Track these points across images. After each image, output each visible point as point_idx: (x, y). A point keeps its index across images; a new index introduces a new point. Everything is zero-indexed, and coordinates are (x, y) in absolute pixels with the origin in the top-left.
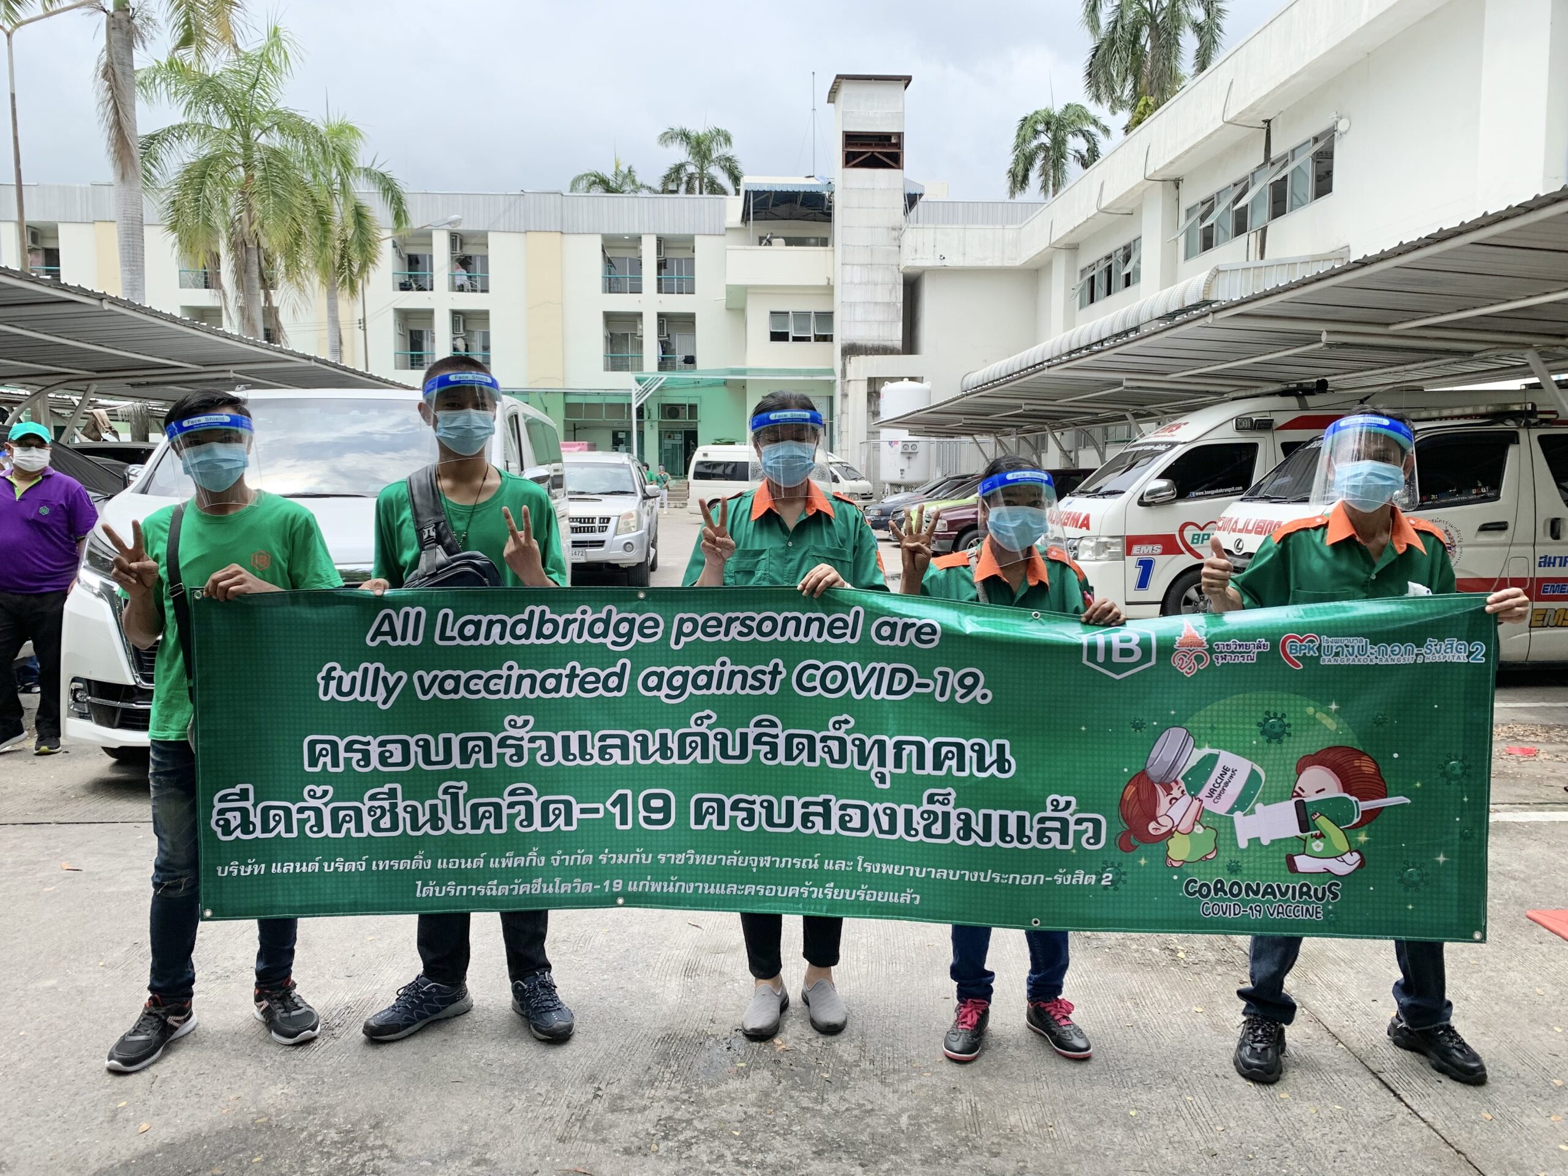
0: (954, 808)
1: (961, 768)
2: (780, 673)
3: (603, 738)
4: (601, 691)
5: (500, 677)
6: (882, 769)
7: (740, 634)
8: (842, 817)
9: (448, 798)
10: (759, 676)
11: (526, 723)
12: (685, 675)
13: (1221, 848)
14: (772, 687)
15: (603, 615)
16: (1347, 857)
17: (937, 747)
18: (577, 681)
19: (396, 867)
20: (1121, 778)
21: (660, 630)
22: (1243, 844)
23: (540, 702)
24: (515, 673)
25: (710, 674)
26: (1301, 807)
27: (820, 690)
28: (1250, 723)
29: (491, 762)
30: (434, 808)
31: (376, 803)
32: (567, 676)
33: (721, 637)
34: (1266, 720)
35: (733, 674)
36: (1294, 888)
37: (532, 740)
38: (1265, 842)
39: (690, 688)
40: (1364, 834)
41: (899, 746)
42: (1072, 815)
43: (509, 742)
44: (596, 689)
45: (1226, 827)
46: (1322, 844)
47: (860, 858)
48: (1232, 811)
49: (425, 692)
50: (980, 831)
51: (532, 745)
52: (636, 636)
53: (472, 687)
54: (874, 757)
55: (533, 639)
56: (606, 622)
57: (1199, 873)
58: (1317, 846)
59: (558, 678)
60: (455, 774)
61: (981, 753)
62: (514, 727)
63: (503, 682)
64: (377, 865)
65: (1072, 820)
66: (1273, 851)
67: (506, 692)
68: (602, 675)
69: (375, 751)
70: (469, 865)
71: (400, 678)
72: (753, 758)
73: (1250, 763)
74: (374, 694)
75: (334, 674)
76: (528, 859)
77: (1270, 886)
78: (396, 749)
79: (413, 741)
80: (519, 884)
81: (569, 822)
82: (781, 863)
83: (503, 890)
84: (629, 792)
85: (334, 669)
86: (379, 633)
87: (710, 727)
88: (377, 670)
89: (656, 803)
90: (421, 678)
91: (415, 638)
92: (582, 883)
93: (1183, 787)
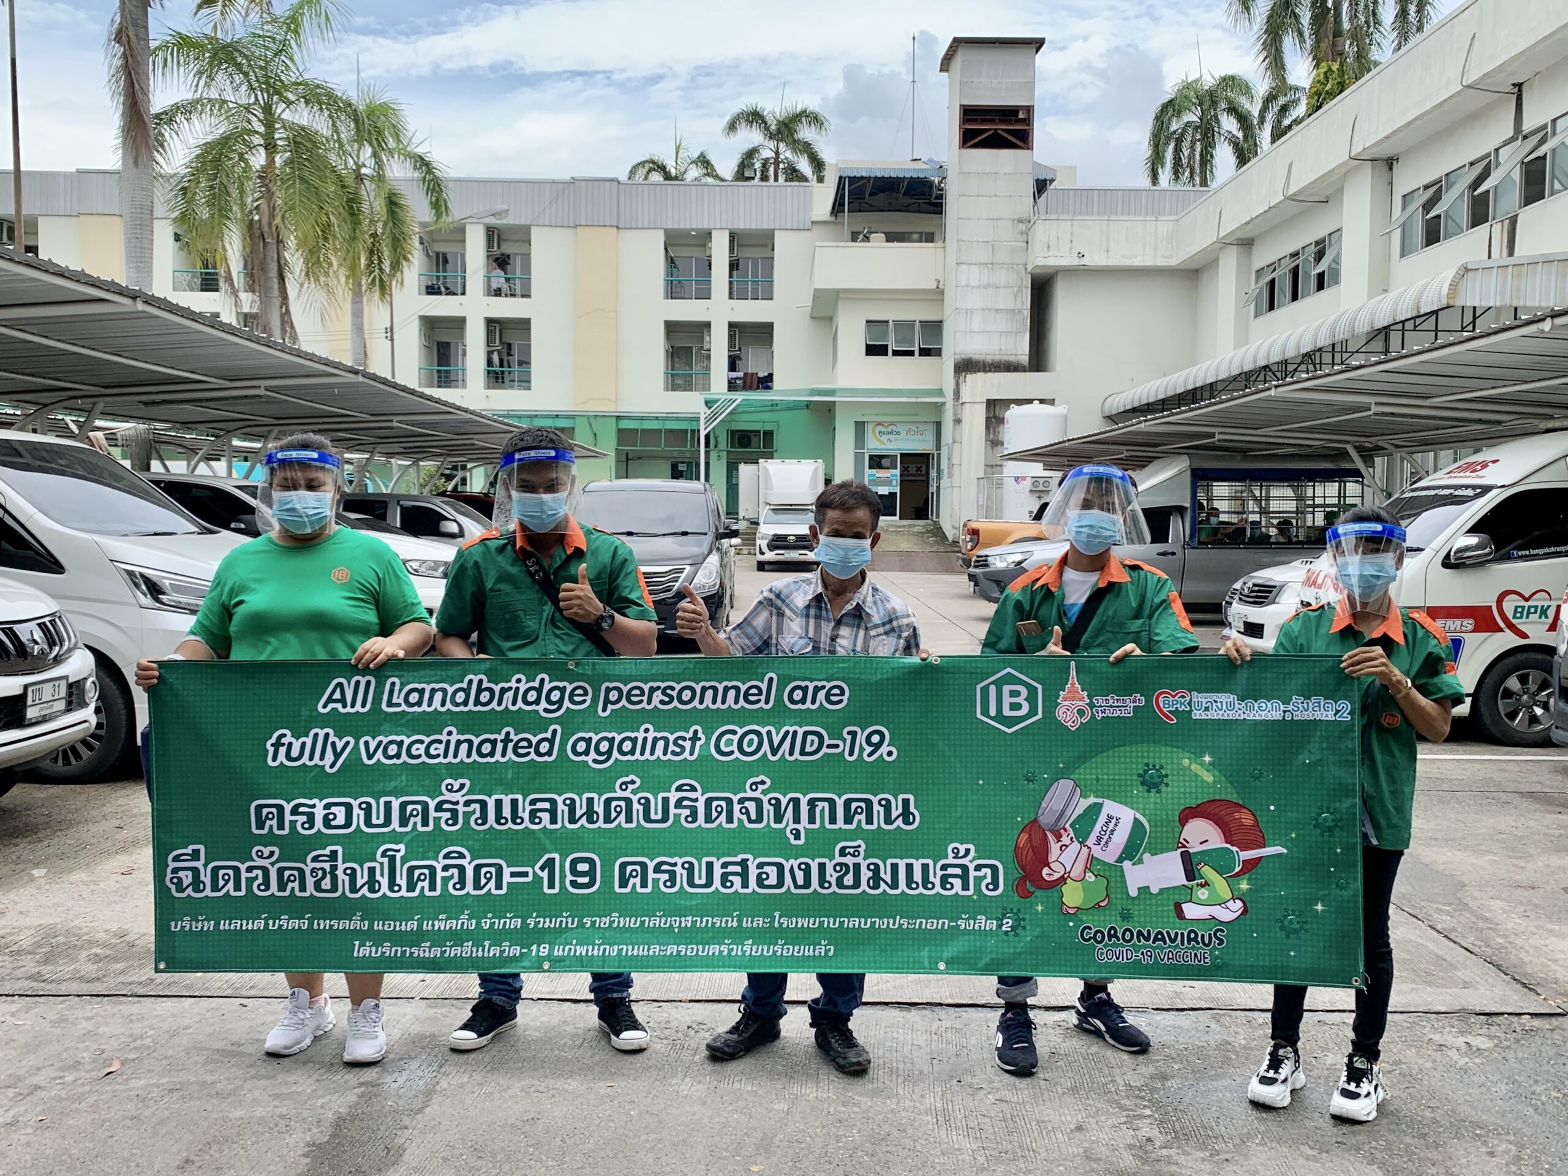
0: (864, 859)
1: (870, 822)
2: (700, 739)
3: (533, 802)
4: (533, 756)
5: (440, 742)
6: (797, 826)
7: (662, 702)
8: (759, 875)
9: (386, 860)
10: (680, 742)
13: (1112, 896)
14: (692, 753)
15: (536, 684)
16: (1230, 904)
17: (848, 803)
18: (511, 745)
19: (335, 927)
20: (1015, 827)
21: (589, 698)
22: (1133, 893)
23: (476, 765)
24: (454, 738)
25: (634, 741)
26: (1186, 858)
27: (737, 754)
28: (1131, 775)
29: (427, 826)
30: (372, 870)
31: (318, 865)
32: (501, 741)
33: (644, 705)
34: (1146, 772)
35: (655, 740)
36: (1182, 934)
37: (467, 803)
38: (1154, 890)
39: (615, 754)
40: (1245, 882)
41: (812, 803)
42: (971, 861)
43: (446, 806)
44: (528, 754)
45: (1116, 877)
46: (1207, 893)
47: (777, 914)
48: (1120, 860)
49: (370, 757)
50: (888, 879)
51: (467, 809)
52: (567, 703)
53: (414, 752)
54: (789, 814)
55: (471, 706)
56: (539, 690)
57: (1093, 921)
58: (1203, 894)
59: (494, 743)
60: (396, 838)
61: (888, 808)
62: (450, 791)
63: (442, 747)
64: (319, 924)
65: (971, 867)
66: (1162, 899)
67: (445, 756)
68: (534, 740)
69: (319, 813)
70: (403, 928)
71: (348, 743)
72: (674, 821)
73: (1133, 812)
74: (322, 758)
75: (283, 740)
76: (460, 922)
77: (1160, 933)
78: (340, 813)
79: (355, 804)
80: (451, 947)
81: (499, 886)
82: (702, 923)
83: (436, 952)
84: (557, 856)
85: (284, 735)
86: (330, 700)
87: (634, 792)
88: (327, 735)
89: (583, 867)
90: (367, 743)
91: (363, 705)
92: (510, 947)
93: (1072, 835)
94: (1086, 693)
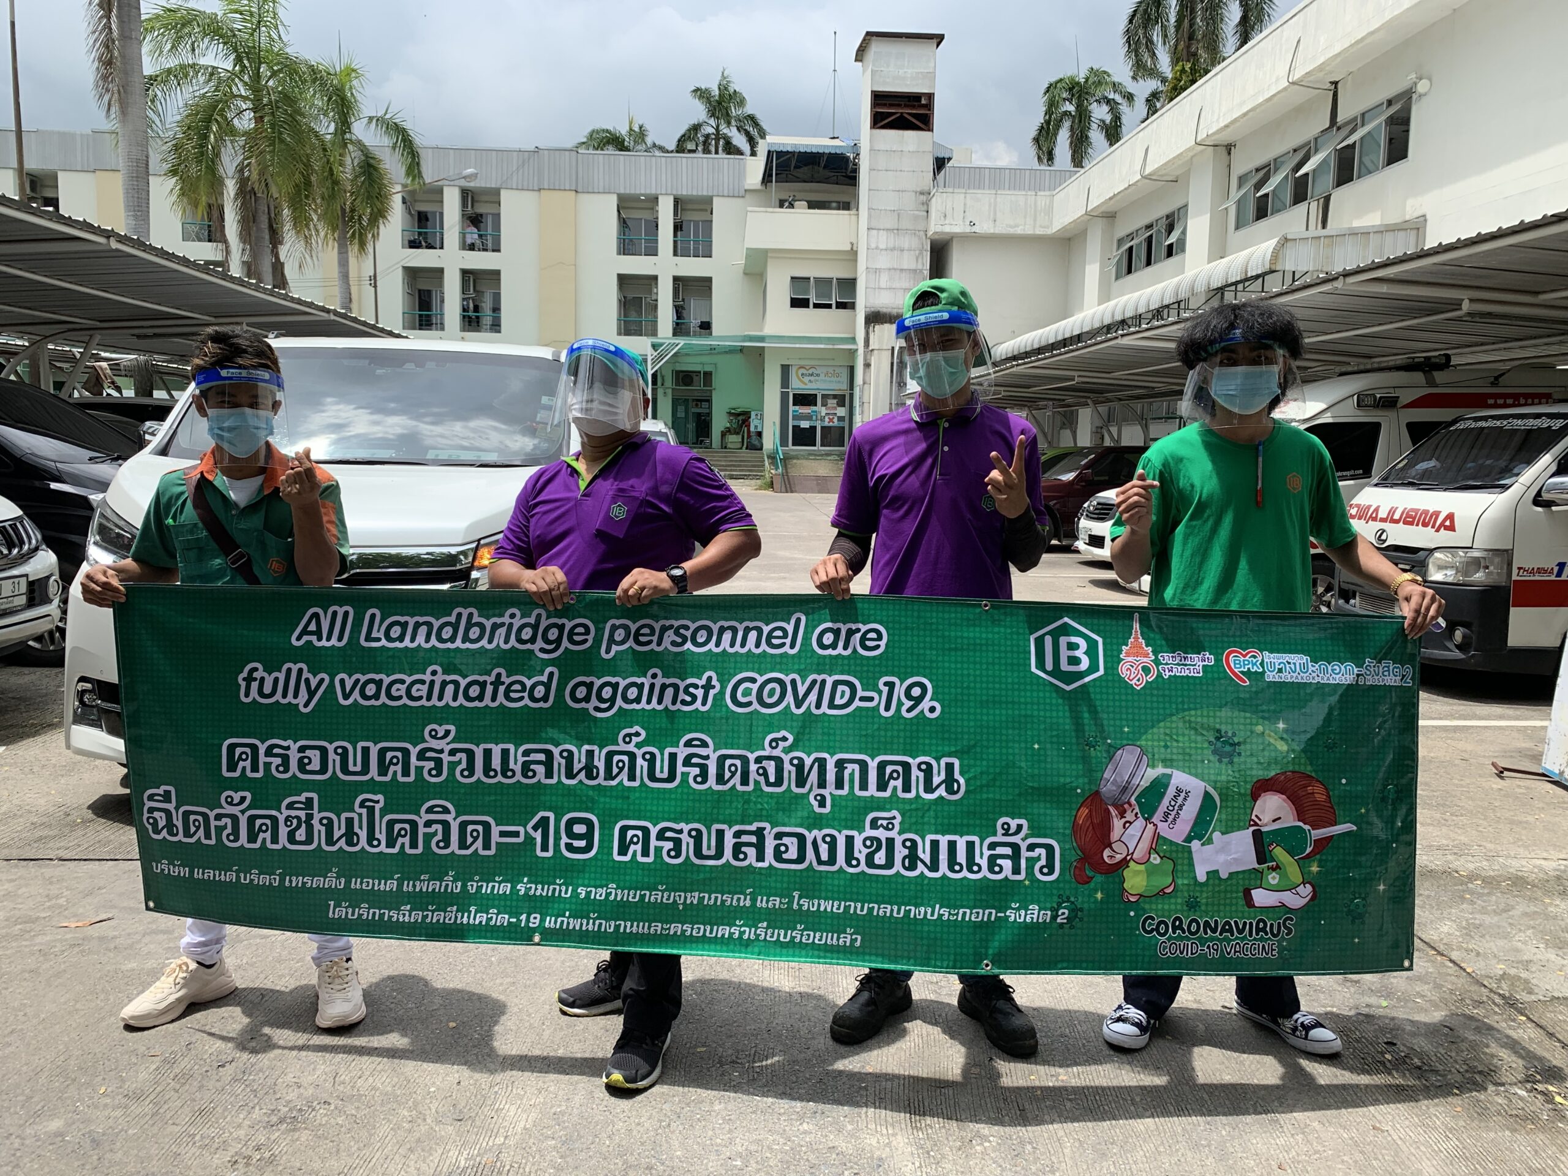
0: (900, 833)
1: (907, 788)
2: (714, 687)
3: (526, 753)
4: (527, 701)
5: (423, 682)
6: (822, 791)
7: (674, 643)
8: (777, 847)
9: (364, 811)
10: (691, 690)
11: (447, 733)
12: (615, 686)
13: (1179, 881)
14: (704, 703)
15: (532, 620)
16: (1301, 889)
17: (882, 766)
18: (502, 689)
19: (309, 885)
20: (1074, 799)
21: (590, 638)
22: (1201, 877)
23: (463, 710)
24: (439, 679)
25: (640, 687)
27: (756, 706)
28: (1202, 742)
29: (409, 776)
30: (350, 822)
31: (293, 813)
32: (491, 683)
33: (653, 646)
34: (1217, 739)
35: (664, 687)
36: (1251, 924)
37: (453, 752)
38: (1224, 875)
39: (619, 702)
41: (840, 765)
42: (1023, 840)
43: (429, 754)
44: (522, 698)
45: (1183, 857)
46: (1278, 877)
47: (796, 893)
48: (1189, 839)
49: (346, 697)
50: (926, 857)
51: (452, 759)
52: (565, 643)
53: (394, 693)
54: (813, 777)
55: (458, 643)
56: (535, 627)
57: (1157, 910)
58: (1273, 878)
59: (483, 685)
60: (372, 786)
61: (928, 772)
62: (434, 737)
63: (425, 688)
64: (291, 881)
65: (1024, 846)
66: (1231, 885)
67: (429, 698)
68: (529, 683)
69: (294, 757)
70: (382, 887)
71: (322, 681)
72: (682, 781)
73: (1203, 784)
74: (296, 696)
75: (255, 675)
76: (444, 884)
77: (1228, 923)
78: (315, 755)
79: (331, 748)
80: (433, 912)
81: (487, 846)
82: (709, 899)
83: (417, 916)
84: (551, 816)
85: (256, 669)
86: (305, 632)
87: (639, 746)
88: (300, 671)
89: (579, 829)
90: (342, 681)
91: (340, 639)
92: (497, 915)
93: (1137, 810)
94: (1150, 649)
